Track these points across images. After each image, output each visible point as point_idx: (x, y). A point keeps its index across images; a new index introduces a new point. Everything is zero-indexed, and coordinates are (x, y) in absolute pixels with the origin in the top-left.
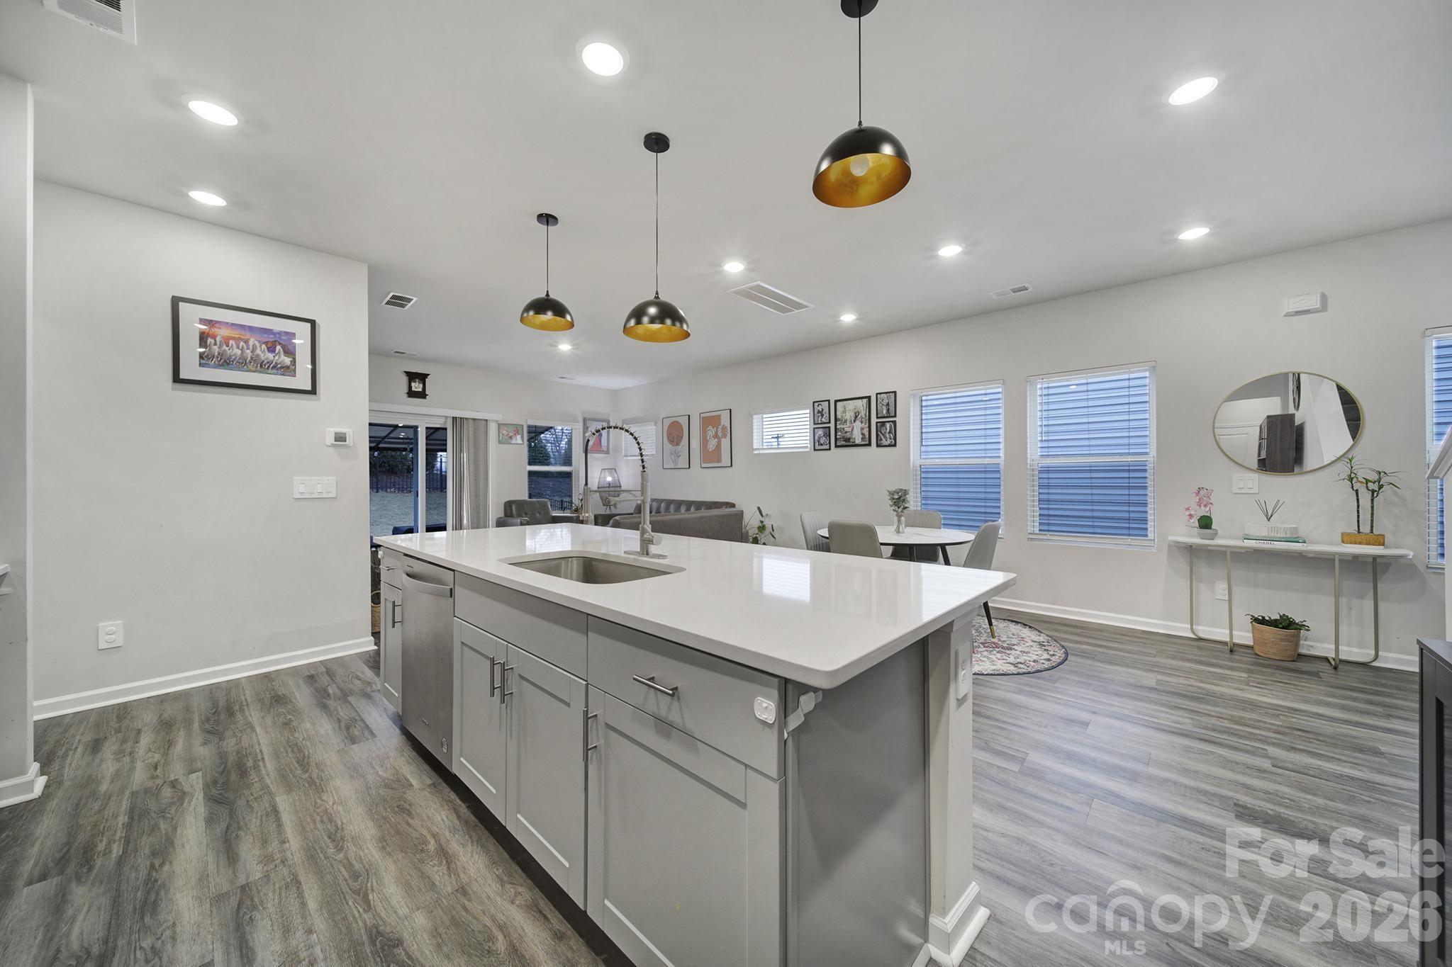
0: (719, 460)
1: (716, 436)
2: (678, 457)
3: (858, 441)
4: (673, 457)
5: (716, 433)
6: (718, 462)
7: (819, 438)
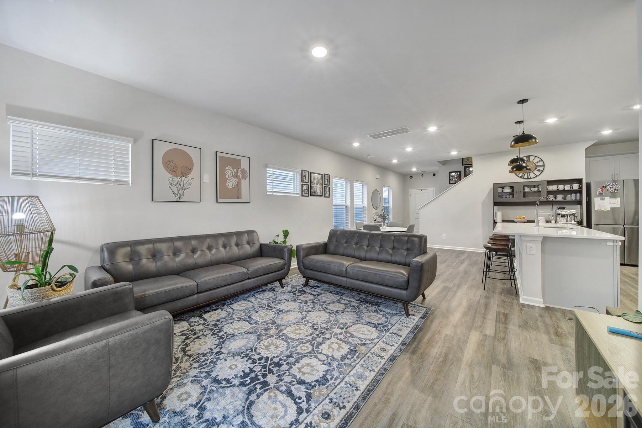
0: (239, 197)
1: (236, 176)
2: (184, 189)
3: (319, 194)
4: (175, 189)
5: (236, 173)
6: (238, 198)
7: (304, 190)
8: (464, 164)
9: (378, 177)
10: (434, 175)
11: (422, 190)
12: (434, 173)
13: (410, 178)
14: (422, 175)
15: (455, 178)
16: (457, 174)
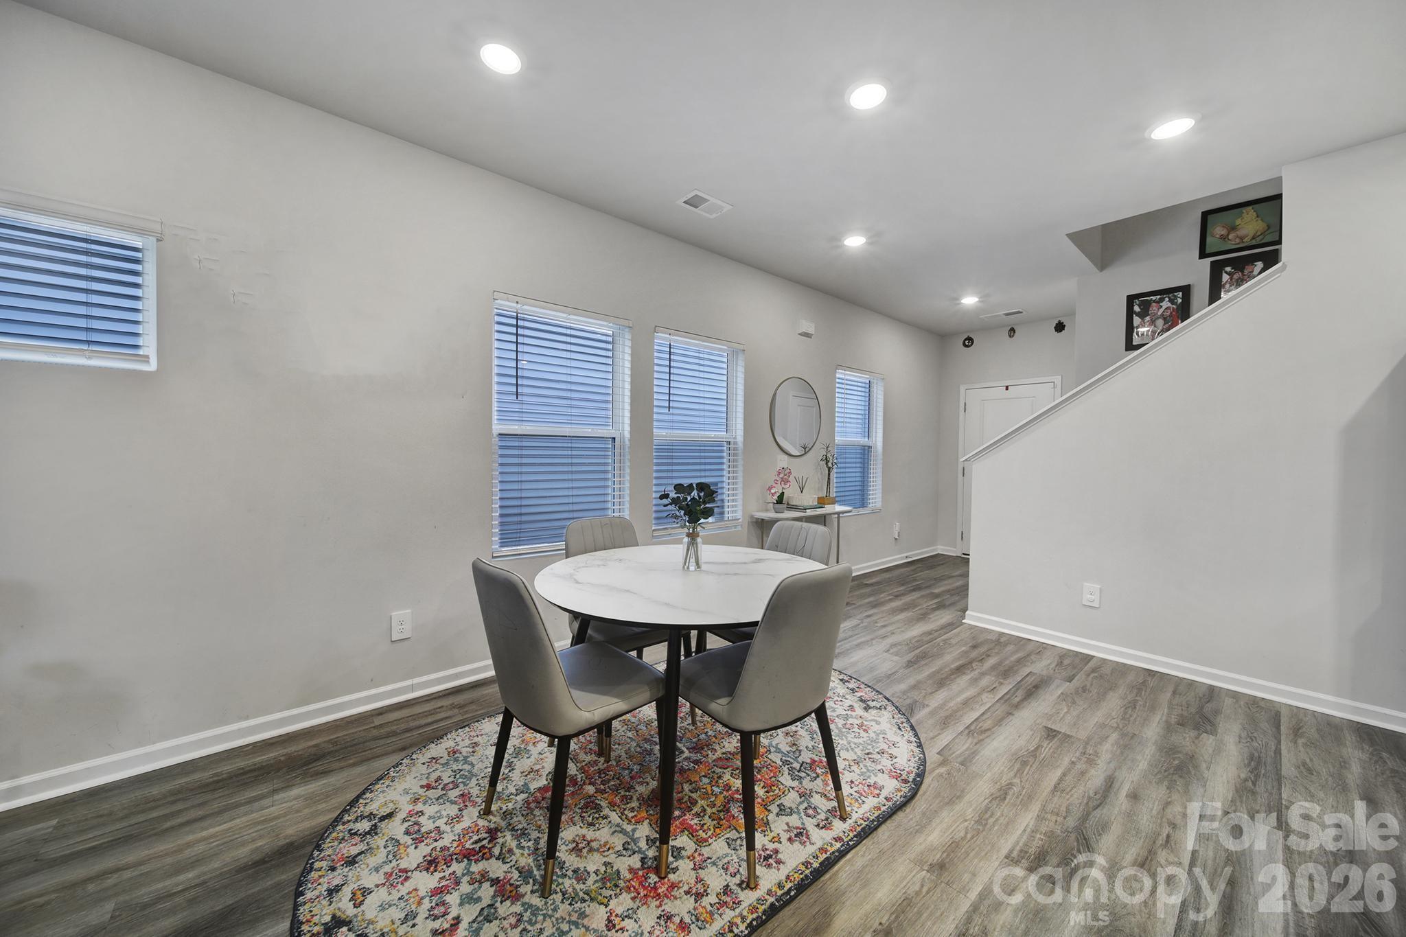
8: (1208, 251)
9: (808, 327)
10: (1060, 327)
11: (1007, 388)
12: (1059, 322)
13: (965, 346)
14: (1012, 331)
15: (1158, 318)
16: (1167, 299)
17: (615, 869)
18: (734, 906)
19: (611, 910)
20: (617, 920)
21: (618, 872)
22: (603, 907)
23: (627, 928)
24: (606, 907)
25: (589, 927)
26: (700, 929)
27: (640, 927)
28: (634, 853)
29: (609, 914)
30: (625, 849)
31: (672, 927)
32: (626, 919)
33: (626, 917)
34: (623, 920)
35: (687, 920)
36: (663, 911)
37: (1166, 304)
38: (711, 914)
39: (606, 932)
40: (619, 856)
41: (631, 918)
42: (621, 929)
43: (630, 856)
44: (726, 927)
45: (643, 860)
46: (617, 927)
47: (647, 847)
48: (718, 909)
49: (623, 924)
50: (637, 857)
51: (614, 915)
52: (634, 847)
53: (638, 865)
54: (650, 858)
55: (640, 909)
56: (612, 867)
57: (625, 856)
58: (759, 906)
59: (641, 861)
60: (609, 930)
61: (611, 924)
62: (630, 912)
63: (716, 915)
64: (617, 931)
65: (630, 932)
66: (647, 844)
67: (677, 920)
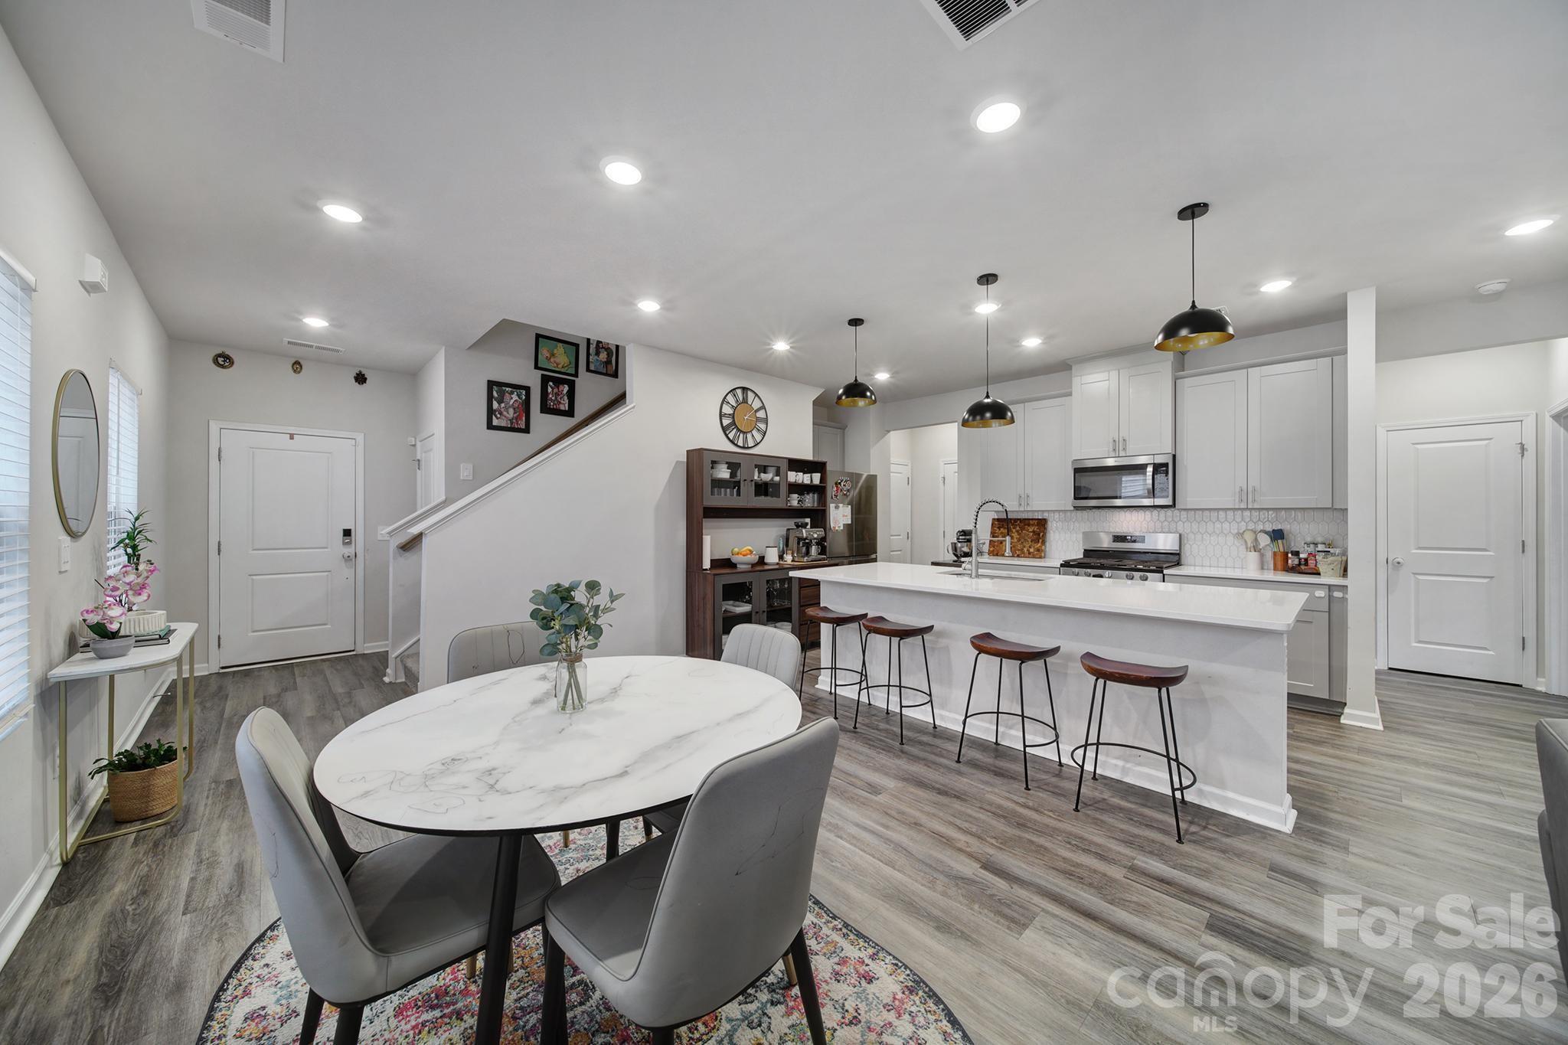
10: (361, 378)
11: (292, 437)
12: (360, 372)
13: (215, 361)
14: (297, 366)
15: (510, 407)
16: (516, 393)
17: (787, 1031)
18: (817, 927)
19: (838, 1025)
20: (849, 1017)
21: (792, 1026)
22: (837, 1033)
23: (854, 1005)
24: (836, 1030)
25: (861, 1042)
26: (842, 950)
27: (850, 995)
28: (765, 1014)
29: (844, 1025)
30: (760, 1025)
31: (845, 970)
32: (846, 1008)
33: (843, 1009)
34: (847, 1011)
35: (836, 960)
36: (831, 979)
37: (515, 397)
38: (827, 943)
39: (862, 1024)
40: (769, 1029)
41: (843, 1004)
42: (857, 1011)
43: (770, 1018)
44: (838, 932)
45: (773, 1003)
46: (856, 1014)
47: (756, 1001)
48: (822, 938)
49: (851, 1010)
50: (770, 1010)
51: (843, 1021)
52: (757, 1015)
53: (781, 1008)
54: (772, 997)
55: (833, 997)
56: (786, 1034)
57: (770, 1023)
58: (815, 912)
59: (776, 1005)
60: (860, 1022)
61: (854, 1021)
62: (837, 1006)
63: (828, 939)
64: (859, 1014)
65: (858, 1003)
66: (752, 1002)
67: (837, 968)
